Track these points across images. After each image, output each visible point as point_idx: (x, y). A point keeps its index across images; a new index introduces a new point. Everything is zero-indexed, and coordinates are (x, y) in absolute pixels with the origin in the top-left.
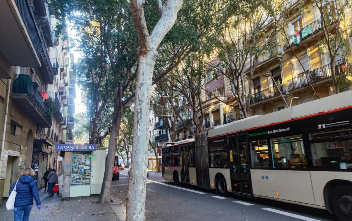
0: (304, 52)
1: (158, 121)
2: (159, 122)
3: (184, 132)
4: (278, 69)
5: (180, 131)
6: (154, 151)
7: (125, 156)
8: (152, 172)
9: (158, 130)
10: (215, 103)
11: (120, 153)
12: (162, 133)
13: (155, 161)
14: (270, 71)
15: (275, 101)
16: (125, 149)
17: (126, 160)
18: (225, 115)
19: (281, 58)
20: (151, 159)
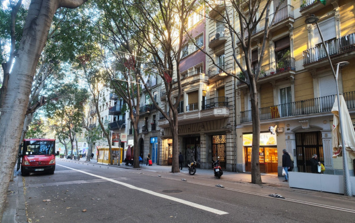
0: (330, 14)
1: (114, 105)
2: (115, 107)
3: (147, 119)
4: (287, 38)
5: (141, 117)
6: (107, 140)
7: (69, 145)
8: (102, 165)
9: (113, 116)
10: (193, 82)
11: (62, 141)
12: (117, 120)
13: (107, 152)
14: (273, 41)
15: (278, 80)
16: (70, 136)
17: (69, 150)
18: (204, 97)
19: (293, 23)
20: (102, 149)
